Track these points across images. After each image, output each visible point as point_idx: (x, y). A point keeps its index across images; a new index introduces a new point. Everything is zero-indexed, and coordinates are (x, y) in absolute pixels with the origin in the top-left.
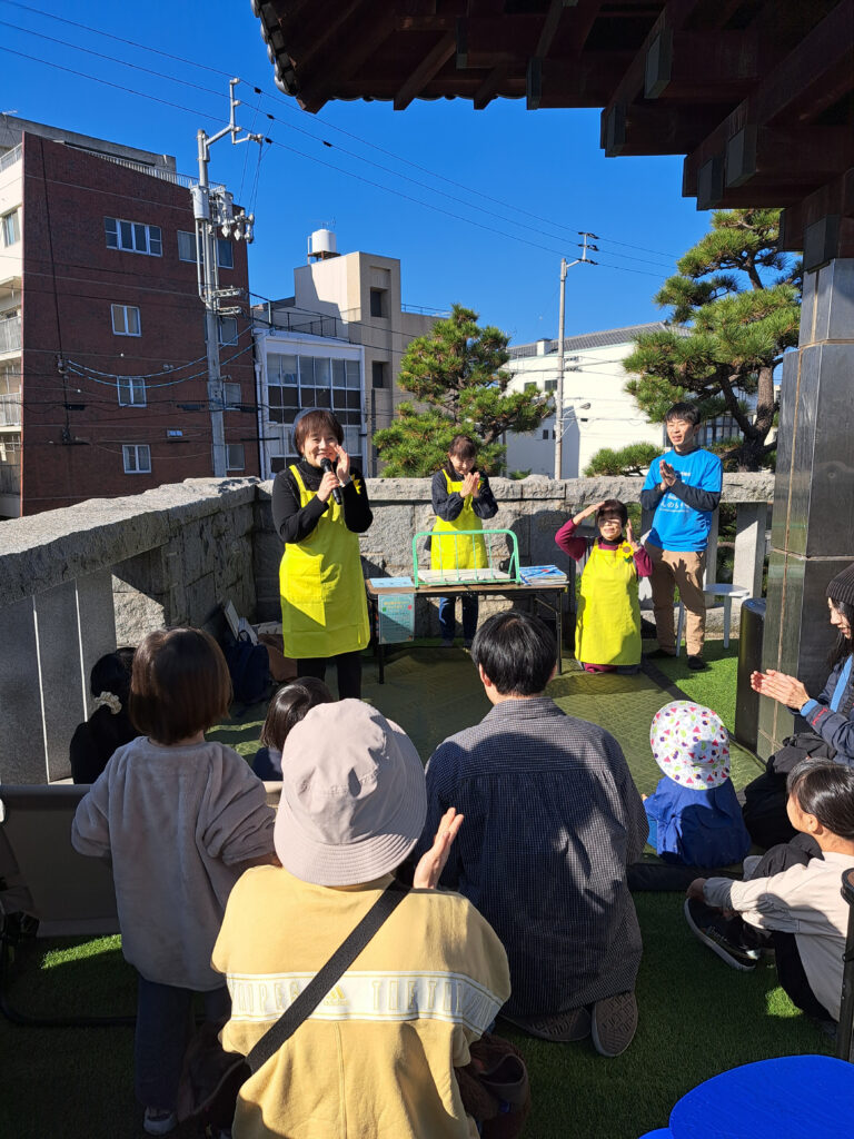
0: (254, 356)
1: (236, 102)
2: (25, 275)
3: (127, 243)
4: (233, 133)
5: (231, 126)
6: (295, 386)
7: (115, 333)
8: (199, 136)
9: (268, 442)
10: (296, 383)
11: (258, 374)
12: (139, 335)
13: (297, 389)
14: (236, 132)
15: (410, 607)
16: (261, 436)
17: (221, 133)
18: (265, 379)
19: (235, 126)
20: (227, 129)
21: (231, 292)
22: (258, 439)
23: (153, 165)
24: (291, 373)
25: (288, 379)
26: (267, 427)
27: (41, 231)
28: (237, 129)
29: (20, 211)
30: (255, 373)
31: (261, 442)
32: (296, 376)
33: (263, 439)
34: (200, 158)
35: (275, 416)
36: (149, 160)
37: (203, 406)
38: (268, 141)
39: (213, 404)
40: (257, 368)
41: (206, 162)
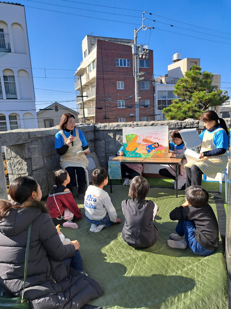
0: (154, 92)
1: (144, 19)
2: (97, 76)
3: (121, 65)
4: (143, 28)
5: (143, 26)
6: (165, 99)
7: (117, 89)
8: (135, 31)
9: (157, 116)
10: (166, 98)
11: (155, 97)
12: (124, 89)
13: (166, 100)
14: (144, 27)
15: (119, 167)
16: (155, 114)
17: (140, 28)
18: (157, 98)
19: (144, 25)
20: (141, 27)
21: (142, 73)
22: (154, 115)
23: (130, 43)
24: (164, 96)
25: (164, 97)
26: (157, 112)
27: (100, 64)
28: (144, 26)
29: (96, 60)
30: (154, 96)
31: (155, 116)
32: (166, 96)
33: (156, 115)
34: (135, 37)
35: (160, 108)
36: (129, 42)
37: (133, 106)
38: (153, 28)
39: (136, 105)
40: (155, 95)
41: (136, 38)
